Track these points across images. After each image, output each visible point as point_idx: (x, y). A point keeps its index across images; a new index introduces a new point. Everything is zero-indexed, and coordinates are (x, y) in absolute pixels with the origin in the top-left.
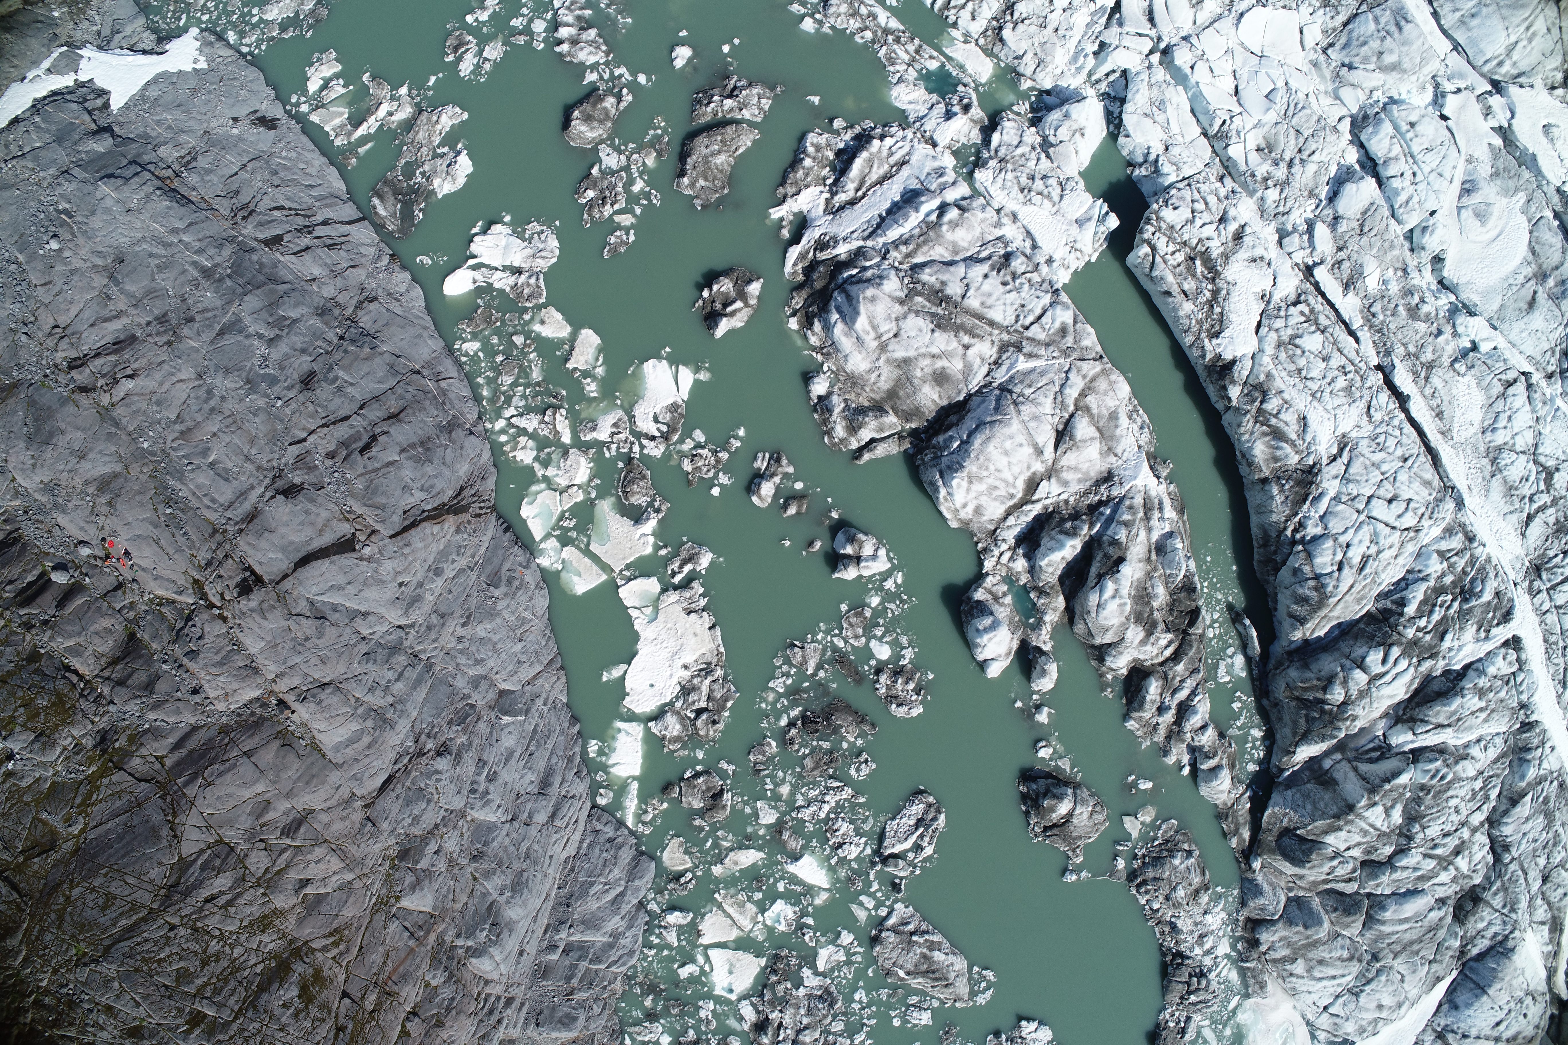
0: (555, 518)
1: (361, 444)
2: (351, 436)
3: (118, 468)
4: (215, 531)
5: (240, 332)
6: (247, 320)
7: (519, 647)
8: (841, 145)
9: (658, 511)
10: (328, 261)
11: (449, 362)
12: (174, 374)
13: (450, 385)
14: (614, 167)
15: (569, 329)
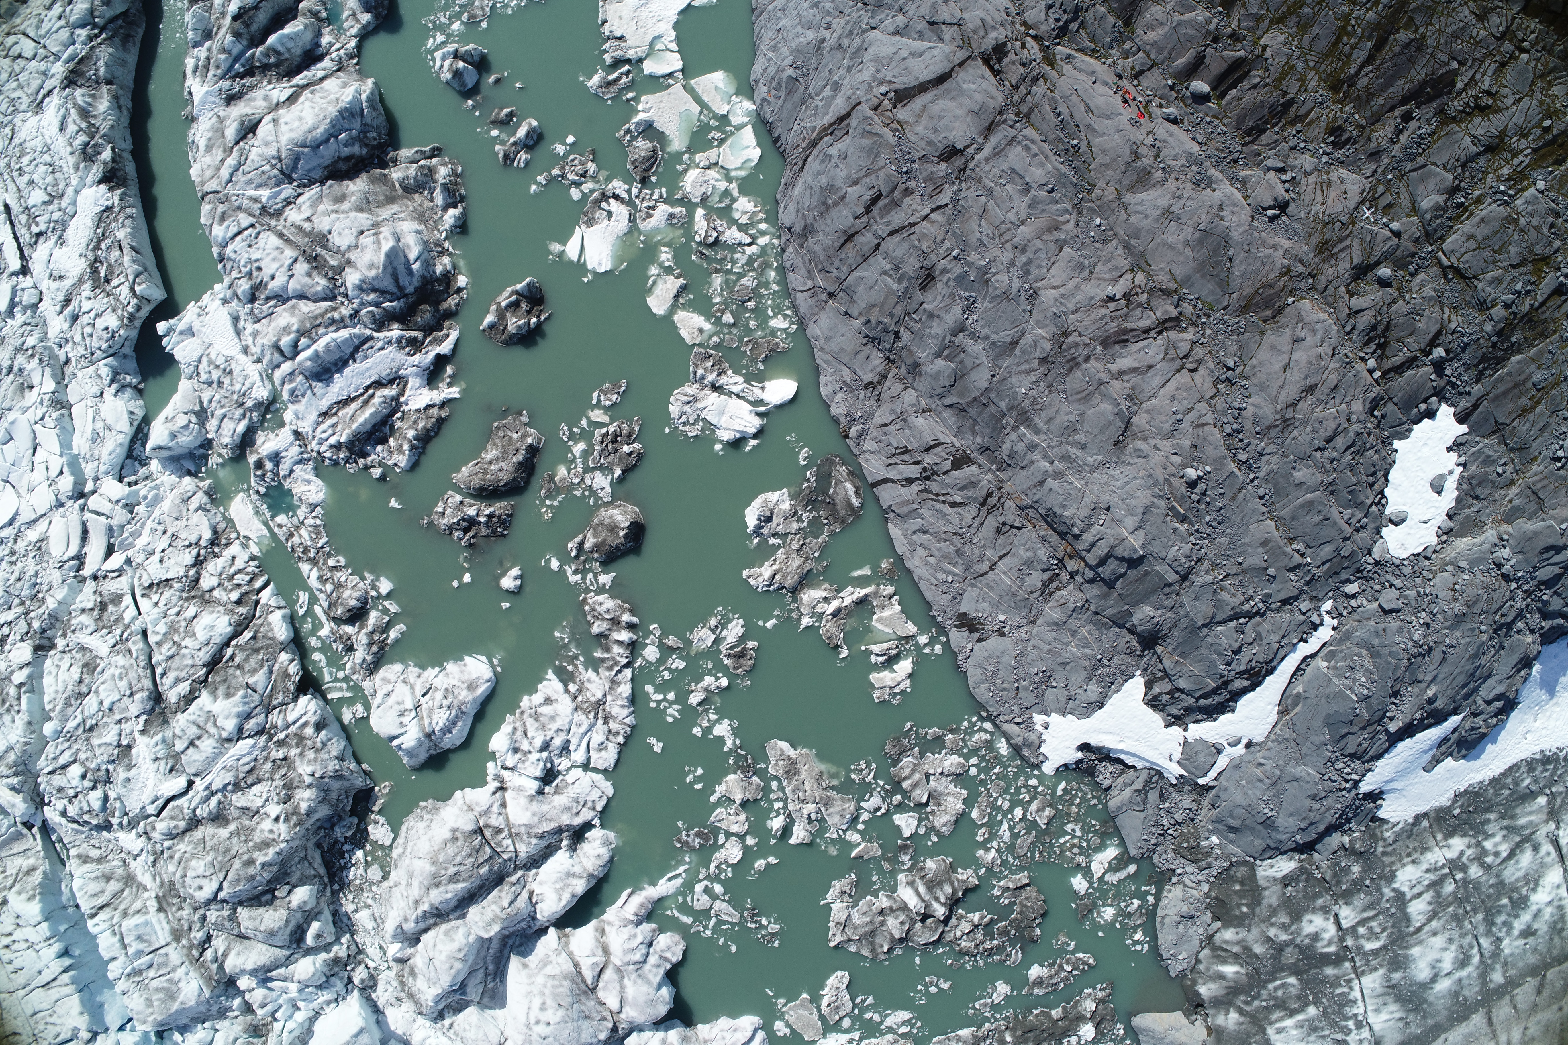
0: (729, 142)
1: (881, 203)
2: (888, 212)
3: (1128, 197)
4: (1027, 116)
5: (994, 343)
6: (984, 358)
7: (782, 23)
8: (379, 448)
9: (628, 131)
10: (907, 432)
11: (803, 309)
12: (1063, 296)
13: (805, 284)
14: (598, 474)
15: (676, 318)
